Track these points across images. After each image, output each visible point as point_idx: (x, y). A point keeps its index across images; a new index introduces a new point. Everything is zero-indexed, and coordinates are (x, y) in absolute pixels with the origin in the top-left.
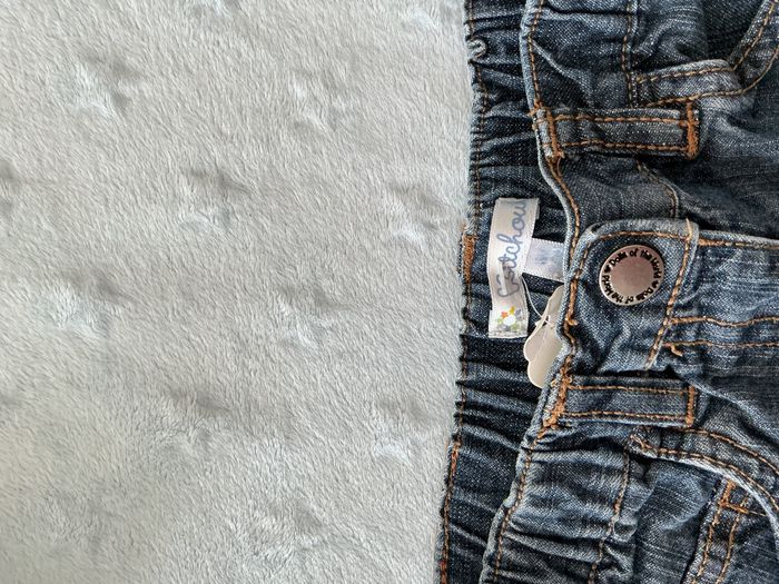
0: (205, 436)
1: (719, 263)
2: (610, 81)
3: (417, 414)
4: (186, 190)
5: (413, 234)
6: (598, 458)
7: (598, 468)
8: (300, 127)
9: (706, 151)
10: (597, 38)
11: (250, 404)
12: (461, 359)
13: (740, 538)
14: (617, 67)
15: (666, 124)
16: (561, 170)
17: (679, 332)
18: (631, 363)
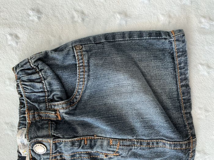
1: (60, 145)
2: (41, 105)
9: (63, 118)
10: (39, 96)
14: (44, 102)
15: (52, 115)
16: (31, 124)
17: (55, 157)
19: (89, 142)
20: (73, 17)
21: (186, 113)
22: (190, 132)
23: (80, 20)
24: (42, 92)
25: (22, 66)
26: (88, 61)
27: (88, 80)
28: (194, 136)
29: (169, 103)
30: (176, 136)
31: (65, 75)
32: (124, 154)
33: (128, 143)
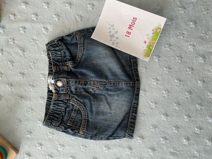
0: (22, 100)
1: (70, 82)
2: (60, 64)
3: (44, 98)
4: (19, 75)
5: (43, 79)
6: (60, 102)
7: (60, 103)
8: (31, 68)
9: (71, 70)
10: (59, 59)
11: (26, 97)
12: (48, 92)
13: (77, 111)
14: (62, 62)
15: (66, 68)
16: (55, 73)
17: (67, 89)
18: (62, 92)
19: (84, 82)
20: (76, 19)
21: (134, 69)
22: (136, 78)
23: (80, 20)
24: (60, 56)
25: (51, 43)
26: (84, 41)
27: (84, 51)
28: (138, 80)
29: (125, 63)
30: (127, 79)
31: (72, 48)
32: (102, 89)
33: (104, 83)
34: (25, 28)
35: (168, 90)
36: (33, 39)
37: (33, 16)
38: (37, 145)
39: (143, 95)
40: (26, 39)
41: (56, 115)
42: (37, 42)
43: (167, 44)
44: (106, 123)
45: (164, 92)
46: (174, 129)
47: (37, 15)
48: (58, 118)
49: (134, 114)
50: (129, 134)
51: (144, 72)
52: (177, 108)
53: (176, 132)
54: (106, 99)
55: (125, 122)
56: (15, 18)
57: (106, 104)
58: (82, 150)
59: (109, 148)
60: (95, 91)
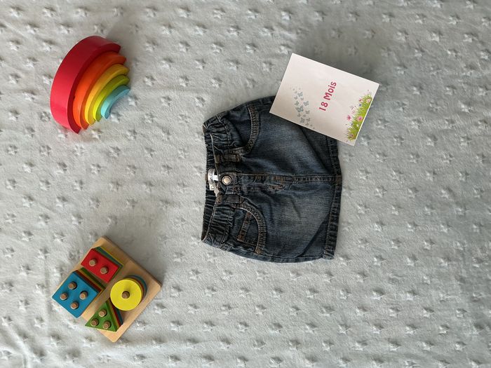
0: (166, 207)
1: (241, 178)
2: (225, 151)
3: (200, 203)
4: (162, 169)
5: (199, 174)
7: (226, 209)
8: (180, 158)
9: (241, 160)
10: (224, 144)
11: (173, 202)
12: (206, 194)
13: (251, 220)
14: (227, 148)
15: (234, 157)
16: (219, 165)
17: (237, 188)
18: (229, 193)
19: (260, 178)
20: (246, 84)
21: (334, 157)
22: (336, 170)
23: (251, 86)
24: (226, 141)
25: (212, 122)
26: (259, 117)
27: (259, 132)
28: (340, 173)
29: (319, 148)
31: (242, 129)
32: (286, 187)
33: (289, 179)
34: (169, 99)
35: (383, 187)
36: (181, 116)
37: (181, 80)
38: (191, 273)
39: (347, 195)
40: (171, 115)
41: (221, 227)
42: (188, 120)
43: (380, 120)
44: (294, 237)
45: (378, 190)
46: (393, 243)
47: (187, 79)
48: (223, 231)
49: (334, 223)
50: (328, 252)
51: (347, 160)
52: (397, 213)
53: (396, 248)
54: (293, 202)
55: (321, 235)
56: (153, 84)
57: (294, 210)
58: (258, 278)
59: (298, 275)
60: (276, 190)
